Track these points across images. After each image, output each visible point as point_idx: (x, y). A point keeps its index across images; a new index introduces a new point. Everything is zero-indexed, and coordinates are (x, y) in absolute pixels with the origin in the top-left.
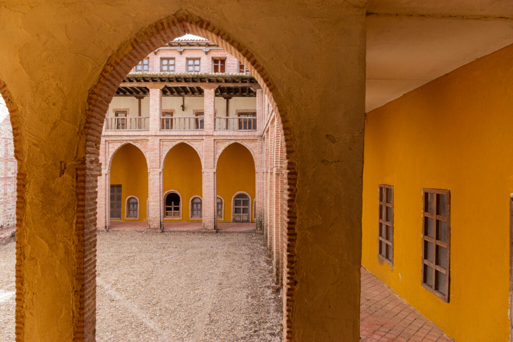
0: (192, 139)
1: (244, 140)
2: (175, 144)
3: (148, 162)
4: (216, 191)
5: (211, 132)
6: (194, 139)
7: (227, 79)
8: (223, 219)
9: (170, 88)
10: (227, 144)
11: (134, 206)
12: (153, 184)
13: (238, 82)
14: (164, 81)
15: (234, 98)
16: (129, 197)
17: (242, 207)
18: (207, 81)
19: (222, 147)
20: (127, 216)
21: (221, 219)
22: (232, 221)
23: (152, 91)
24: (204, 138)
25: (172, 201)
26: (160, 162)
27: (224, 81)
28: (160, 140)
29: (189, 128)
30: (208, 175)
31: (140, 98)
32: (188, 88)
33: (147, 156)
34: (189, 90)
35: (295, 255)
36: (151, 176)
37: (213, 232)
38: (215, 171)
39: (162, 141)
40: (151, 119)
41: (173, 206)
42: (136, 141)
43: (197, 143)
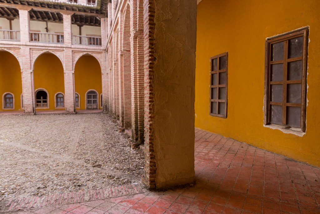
0: (55, 50)
1: (93, 52)
2: (42, 52)
3: (21, 64)
4: (74, 86)
5: (69, 45)
6: (57, 50)
7: (80, 8)
8: (79, 108)
9: (35, 12)
10: (81, 54)
11: (10, 100)
12: (26, 81)
13: (88, 12)
14: (31, 5)
15: (84, 26)
16: (5, 93)
17: (92, 99)
18: (65, 9)
19: (78, 57)
20: (4, 108)
22: (86, 109)
23: (21, 12)
24: (64, 49)
25: (41, 96)
26: (31, 65)
27: (77, 10)
28: (30, 49)
29: (53, 42)
30: (68, 75)
31: (10, 20)
32: (50, 14)
33: (20, 60)
34: (51, 16)
35: (155, 39)
36: (24, 75)
37: (73, 114)
38: (74, 73)
39: (31, 50)
40: (21, 32)
41: (42, 100)
42: (10, 48)
43: (59, 53)
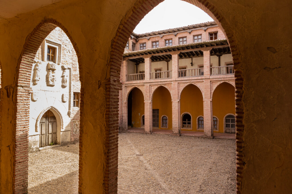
0: (197, 82)
1: (230, 80)
2: (186, 85)
3: (172, 95)
4: (212, 112)
5: (208, 77)
6: (198, 82)
7: (217, 43)
8: (218, 131)
9: (183, 54)
10: (219, 83)
11: (165, 121)
12: (174, 109)
13: (225, 44)
14: (180, 50)
15: (223, 55)
16: (163, 116)
17: (231, 123)
18: (205, 46)
19: (215, 87)
20: (162, 127)
21: (217, 131)
22: (224, 132)
23: (173, 56)
24: (204, 80)
25: (186, 119)
26: (178, 96)
27: (215, 45)
28: (178, 83)
29: (195, 75)
30: (207, 103)
31: (168, 61)
32: (194, 52)
33: (171, 92)
34: (195, 53)
35: (243, 142)
36: (173, 104)
37: (210, 138)
38: (211, 100)
39: (179, 84)
40: (173, 72)
41: (187, 122)
42: (165, 84)
43: (200, 84)
